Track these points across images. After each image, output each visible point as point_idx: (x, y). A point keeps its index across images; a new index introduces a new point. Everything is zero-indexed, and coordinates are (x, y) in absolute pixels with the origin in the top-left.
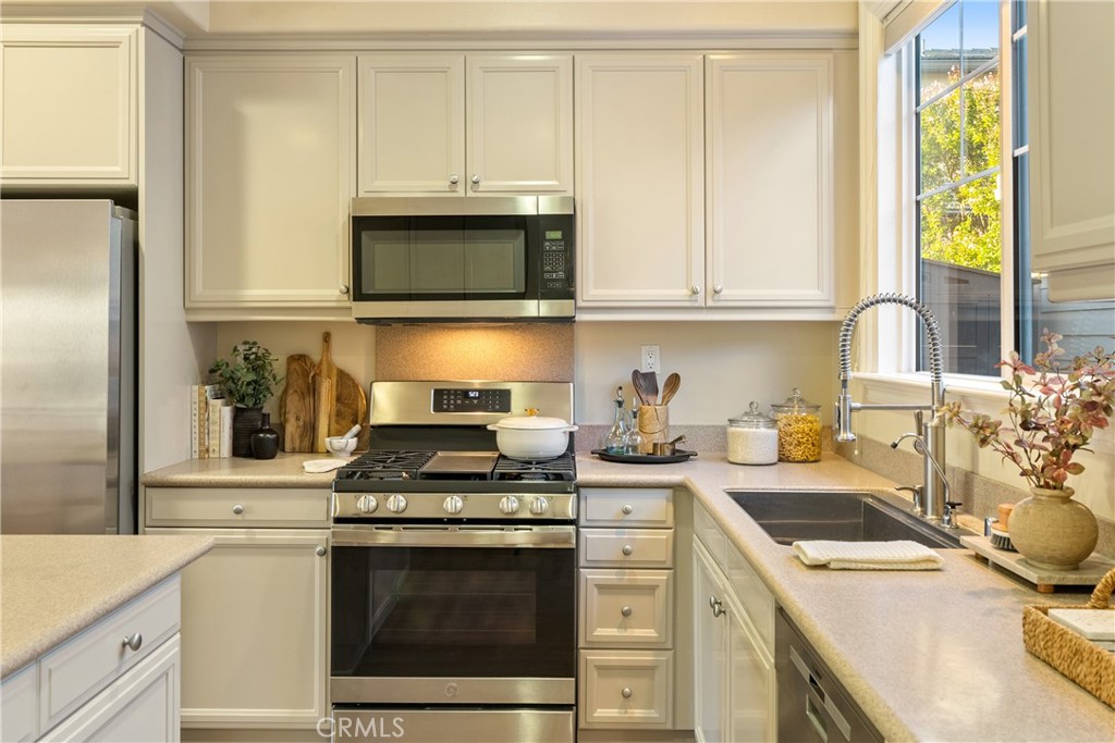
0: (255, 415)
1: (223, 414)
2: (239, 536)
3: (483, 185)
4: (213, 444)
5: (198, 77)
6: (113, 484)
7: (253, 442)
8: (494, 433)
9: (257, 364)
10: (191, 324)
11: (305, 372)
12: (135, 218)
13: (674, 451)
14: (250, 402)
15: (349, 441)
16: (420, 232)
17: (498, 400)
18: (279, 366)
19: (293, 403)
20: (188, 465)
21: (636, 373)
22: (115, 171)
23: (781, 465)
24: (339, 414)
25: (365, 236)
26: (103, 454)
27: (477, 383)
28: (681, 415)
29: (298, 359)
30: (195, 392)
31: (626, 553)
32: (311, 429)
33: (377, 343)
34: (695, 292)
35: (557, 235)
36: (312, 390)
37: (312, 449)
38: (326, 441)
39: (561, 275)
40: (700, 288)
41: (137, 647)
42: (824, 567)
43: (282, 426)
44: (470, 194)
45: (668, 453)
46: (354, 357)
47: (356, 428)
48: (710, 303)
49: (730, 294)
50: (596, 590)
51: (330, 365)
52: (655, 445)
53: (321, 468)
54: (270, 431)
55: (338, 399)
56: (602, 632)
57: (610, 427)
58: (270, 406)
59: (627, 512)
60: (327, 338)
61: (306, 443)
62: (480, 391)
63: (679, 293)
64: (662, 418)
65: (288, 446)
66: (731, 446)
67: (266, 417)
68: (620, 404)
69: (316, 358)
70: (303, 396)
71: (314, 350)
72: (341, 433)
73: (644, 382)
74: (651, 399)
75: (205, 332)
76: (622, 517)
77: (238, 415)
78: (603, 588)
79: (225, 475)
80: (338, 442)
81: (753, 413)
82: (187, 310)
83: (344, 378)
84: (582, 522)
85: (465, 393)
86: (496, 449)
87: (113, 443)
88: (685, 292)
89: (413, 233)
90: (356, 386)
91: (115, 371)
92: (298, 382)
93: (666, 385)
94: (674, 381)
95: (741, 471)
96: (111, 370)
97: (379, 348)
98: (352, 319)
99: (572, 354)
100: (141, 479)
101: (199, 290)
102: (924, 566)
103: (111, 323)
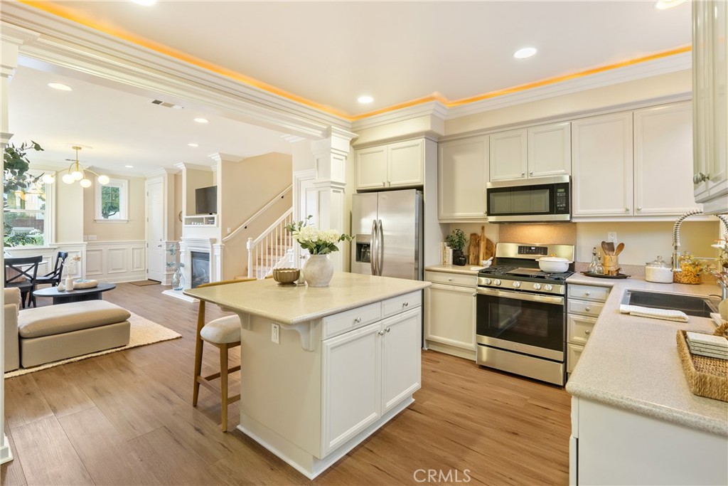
0: (459, 252)
1: (450, 251)
2: (451, 287)
3: (534, 175)
4: (447, 260)
5: (442, 149)
6: (417, 269)
7: (459, 260)
8: (538, 262)
9: (461, 236)
10: (440, 224)
11: (476, 239)
12: (423, 193)
13: (618, 274)
14: (458, 248)
15: (489, 262)
16: (515, 192)
17: (543, 250)
18: (467, 236)
19: (472, 249)
20: (440, 266)
21: (603, 243)
22: (417, 181)
23: (674, 284)
24: (487, 253)
25: (491, 194)
26: (414, 261)
27: (538, 244)
28: (624, 260)
29: (474, 235)
30: (442, 244)
31: (587, 310)
32: (477, 258)
33: (500, 230)
34: (627, 210)
35: (563, 190)
36: (478, 245)
37: (478, 264)
38: (482, 262)
39: (564, 205)
40: (630, 207)
41: (407, 305)
42: (628, 314)
43: (468, 256)
44: (530, 178)
45: (615, 275)
46: (492, 234)
47: (492, 258)
48: (636, 214)
49: (644, 210)
50: (574, 322)
51: (484, 237)
52: (609, 271)
53: (475, 269)
54: (463, 257)
55: (487, 248)
56: (576, 338)
57: (590, 263)
58: (464, 250)
59: (587, 295)
60: (483, 228)
61: (476, 262)
62: (536, 247)
63: (621, 210)
64: (614, 261)
65: (470, 263)
66: (647, 274)
67: (462, 253)
68: (595, 254)
69: (480, 235)
70: (475, 247)
71: (479, 232)
72: (487, 259)
73: (608, 247)
74: (611, 253)
75: (445, 226)
76: (586, 296)
77: (454, 251)
78: (577, 322)
79: (451, 269)
80: (485, 262)
81: (659, 261)
82: (439, 220)
83: (488, 241)
84: (568, 296)
85: (530, 248)
86: (539, 268)
87: (417, 258)
88: (624, 210)
89: (512, 192)
90: (492, 244)
91: (417, 237)
92: (474, 242)
93: (618, 247)
94: (621, 246)
95: (652, 285)
96: (416, 238)
97: (500, 231)
98: (487, 222)
99: (576, 235)
100: (425, 268)
101: (443, 214)
102: (677, 320)
103: (416, 224)
